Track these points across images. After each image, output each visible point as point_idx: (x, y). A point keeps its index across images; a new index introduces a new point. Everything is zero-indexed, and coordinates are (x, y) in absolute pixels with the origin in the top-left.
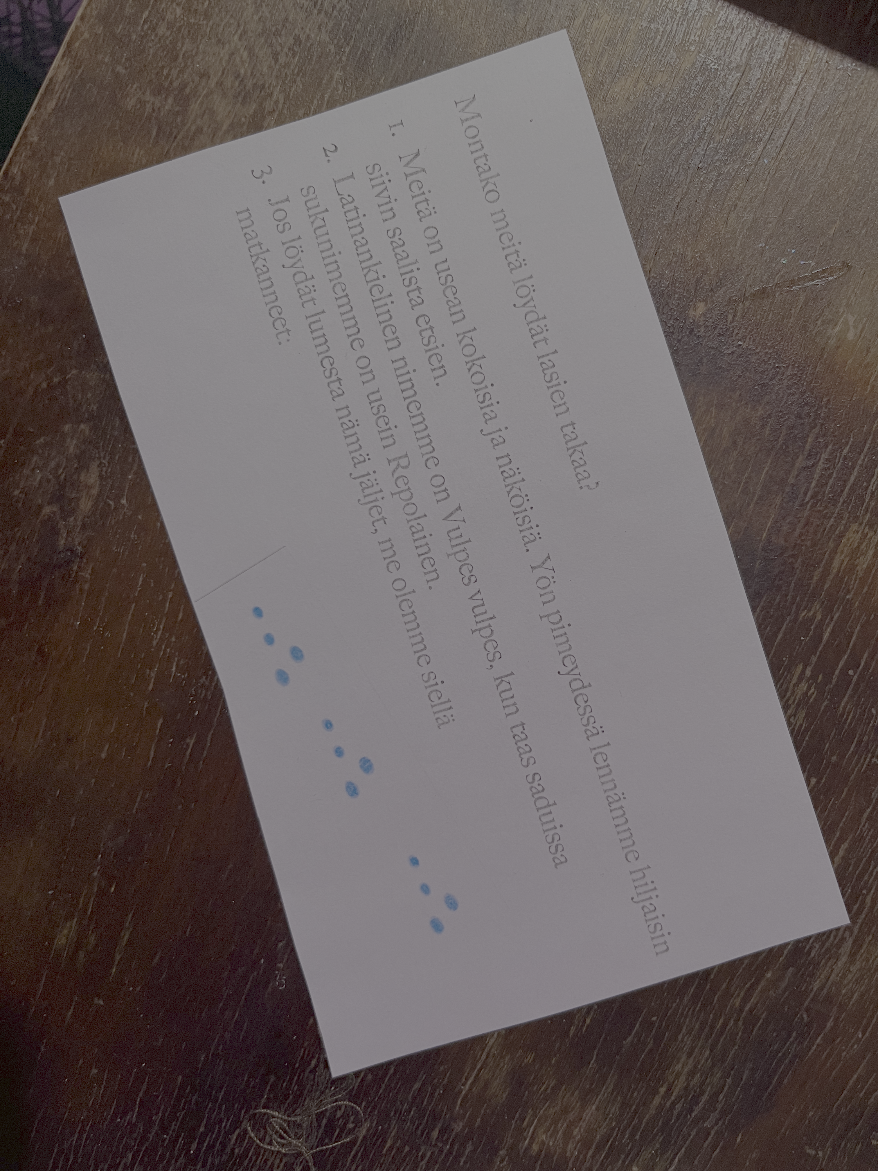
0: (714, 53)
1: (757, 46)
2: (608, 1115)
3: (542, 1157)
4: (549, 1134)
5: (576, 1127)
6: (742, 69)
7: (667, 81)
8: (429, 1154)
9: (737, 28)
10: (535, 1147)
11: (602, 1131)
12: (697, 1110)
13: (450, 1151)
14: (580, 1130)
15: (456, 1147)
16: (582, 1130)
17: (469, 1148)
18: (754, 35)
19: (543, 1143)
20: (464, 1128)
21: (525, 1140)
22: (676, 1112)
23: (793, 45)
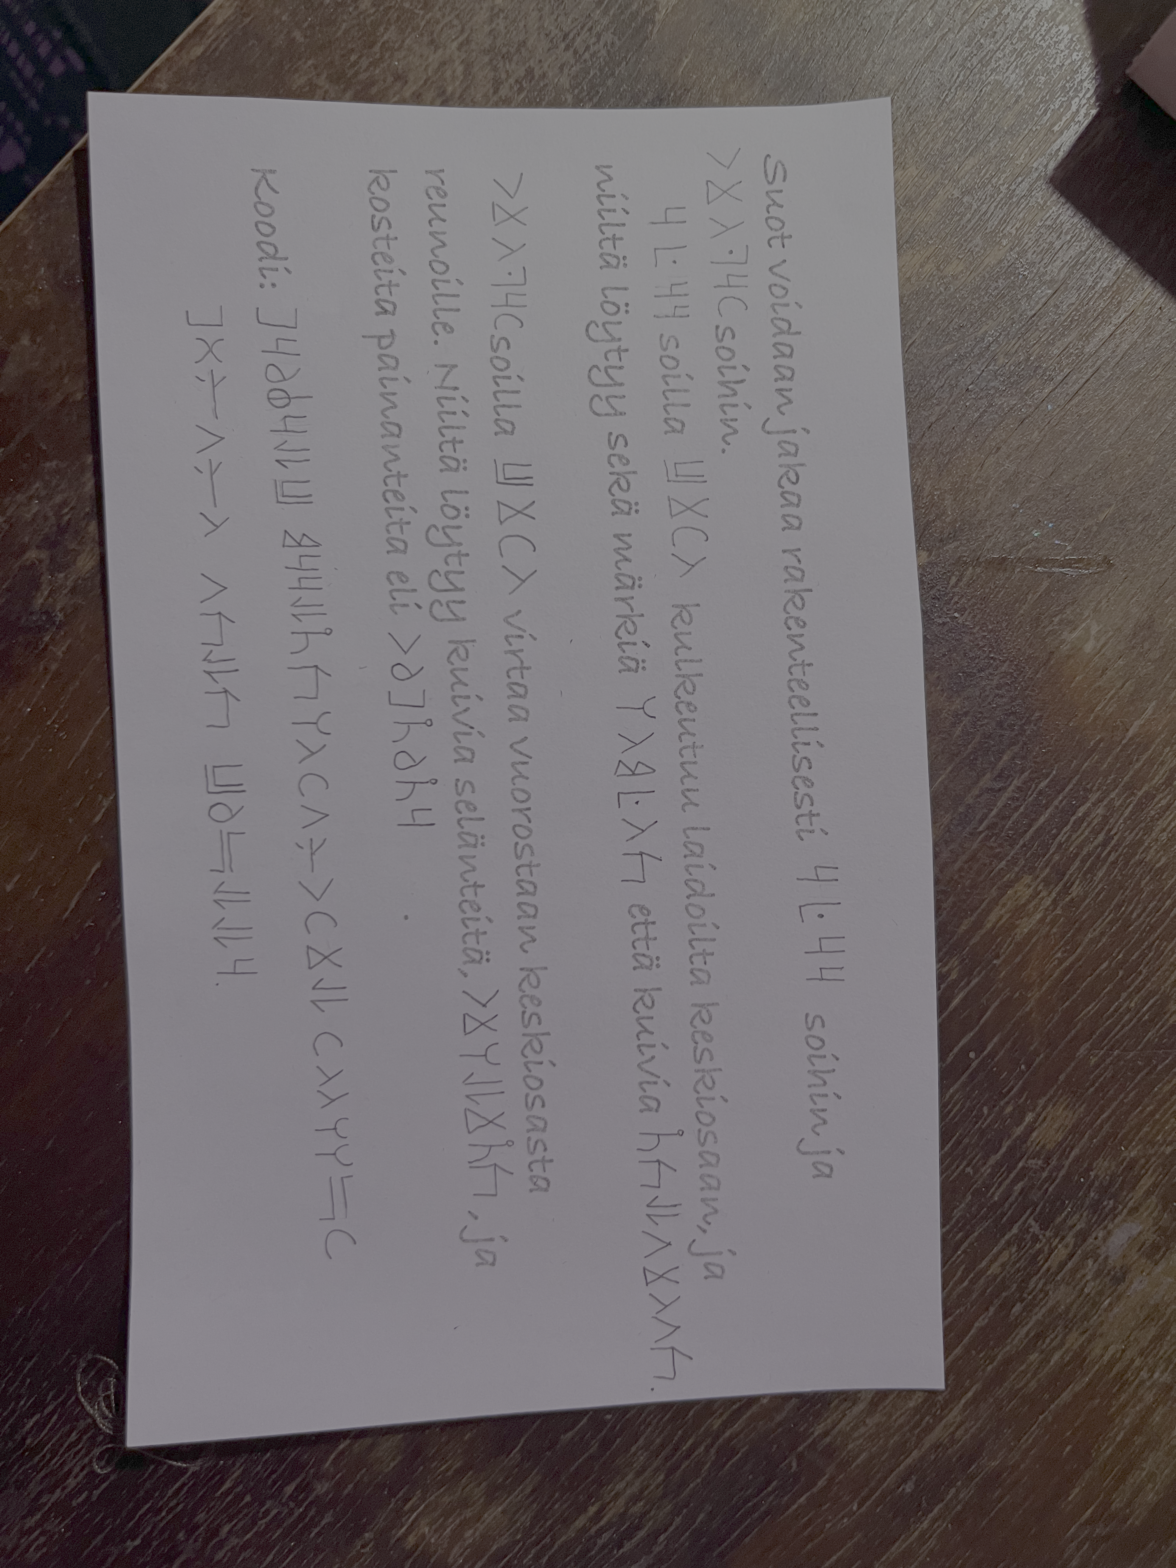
0: (1029, 255)
1: (1083, 263)
2: (516, 1522)
3: (416, 1554)
4: (434, 1527)
5: (470, 1528)
6: (1056, 286)
7: (962, 272)
8: (274, 1512)
9: (1067, 233)
10: (411, 1540)
11: (503, 1541)
12: (628, 1546)
13: (301, 1517)
14: (474, 1533)
15: (312, 1513)
16: (477, 1533)
17: (328, 1518)
18: (1083, 249)
19: (423, 1536)
20: (327, 1493)
21: (402, 1527)
22: (600, 1542)
23: (1128, 275)
